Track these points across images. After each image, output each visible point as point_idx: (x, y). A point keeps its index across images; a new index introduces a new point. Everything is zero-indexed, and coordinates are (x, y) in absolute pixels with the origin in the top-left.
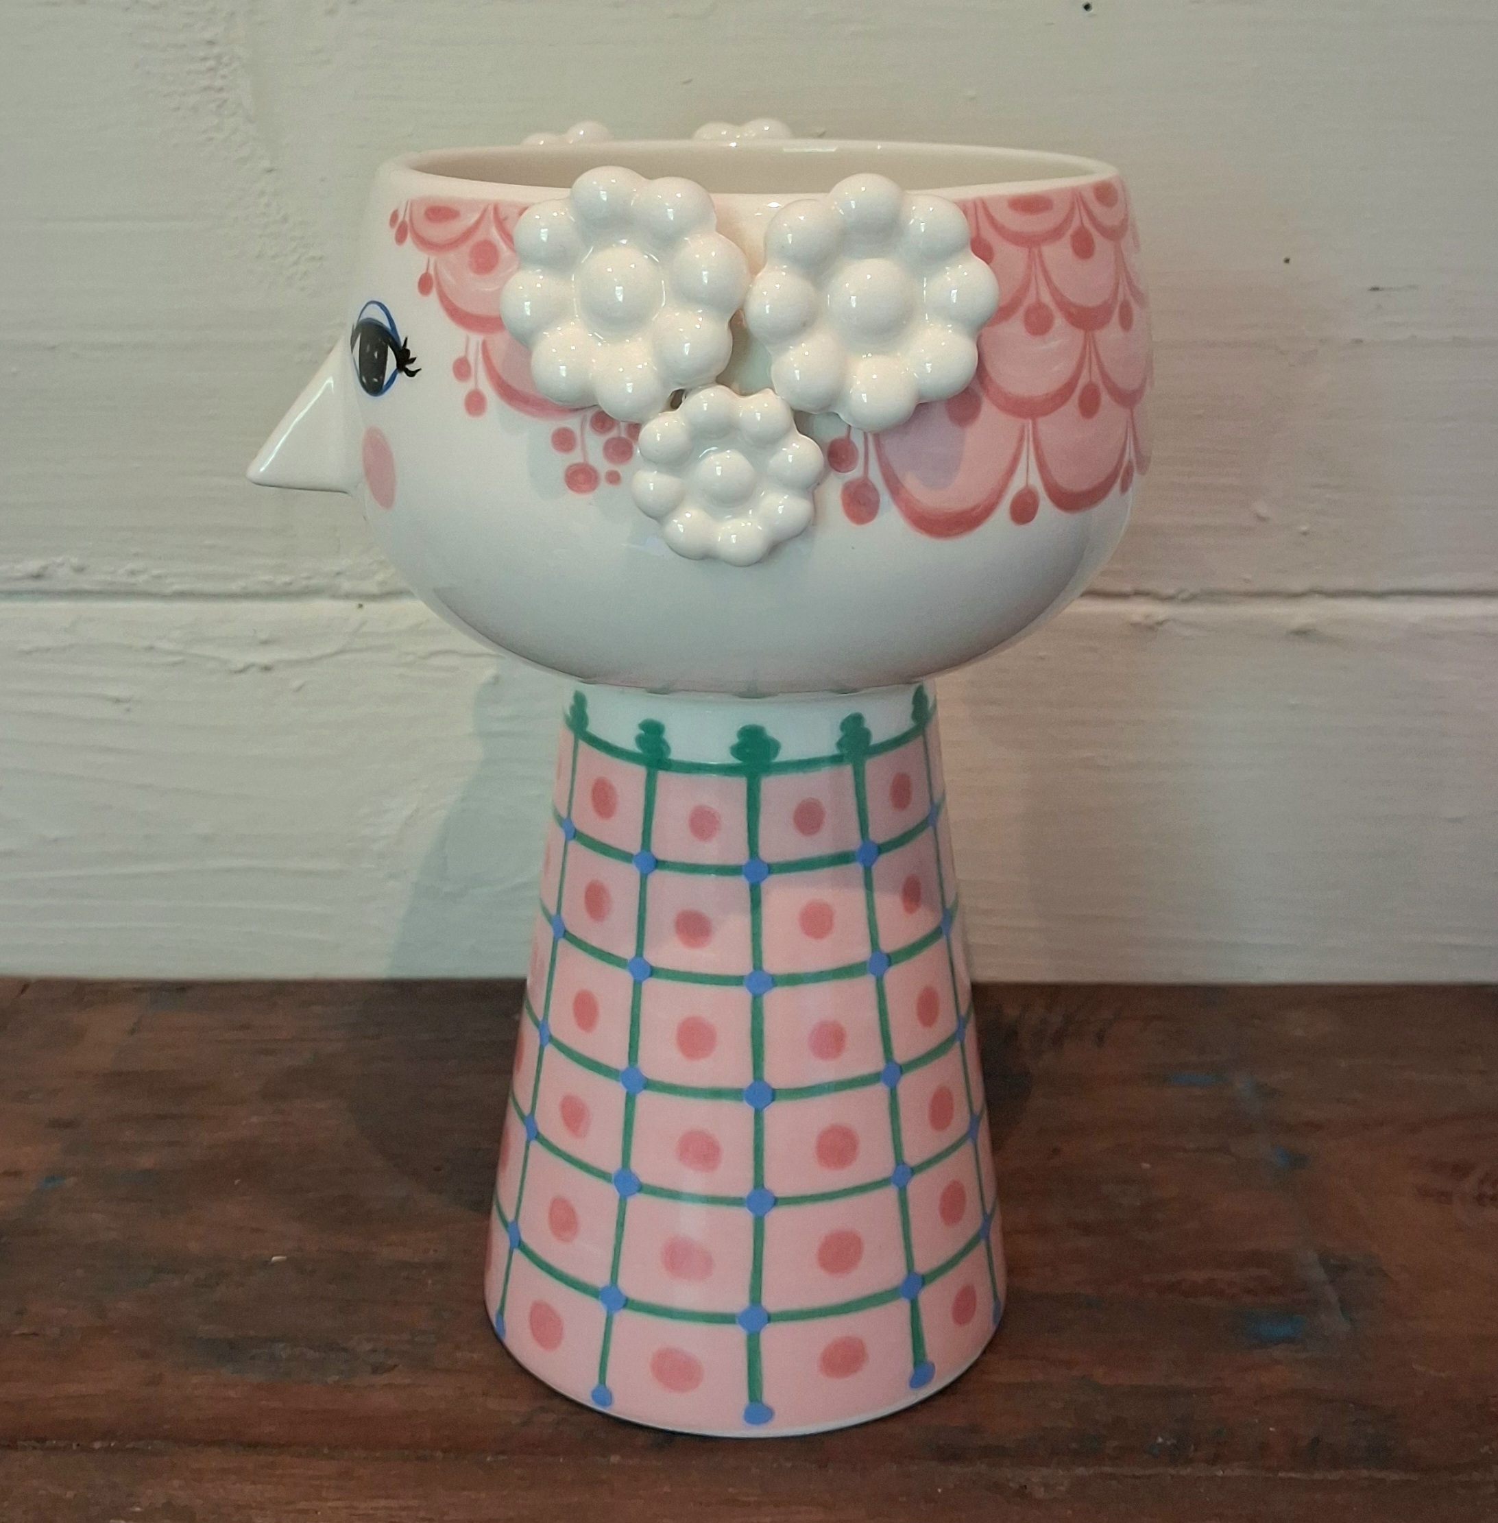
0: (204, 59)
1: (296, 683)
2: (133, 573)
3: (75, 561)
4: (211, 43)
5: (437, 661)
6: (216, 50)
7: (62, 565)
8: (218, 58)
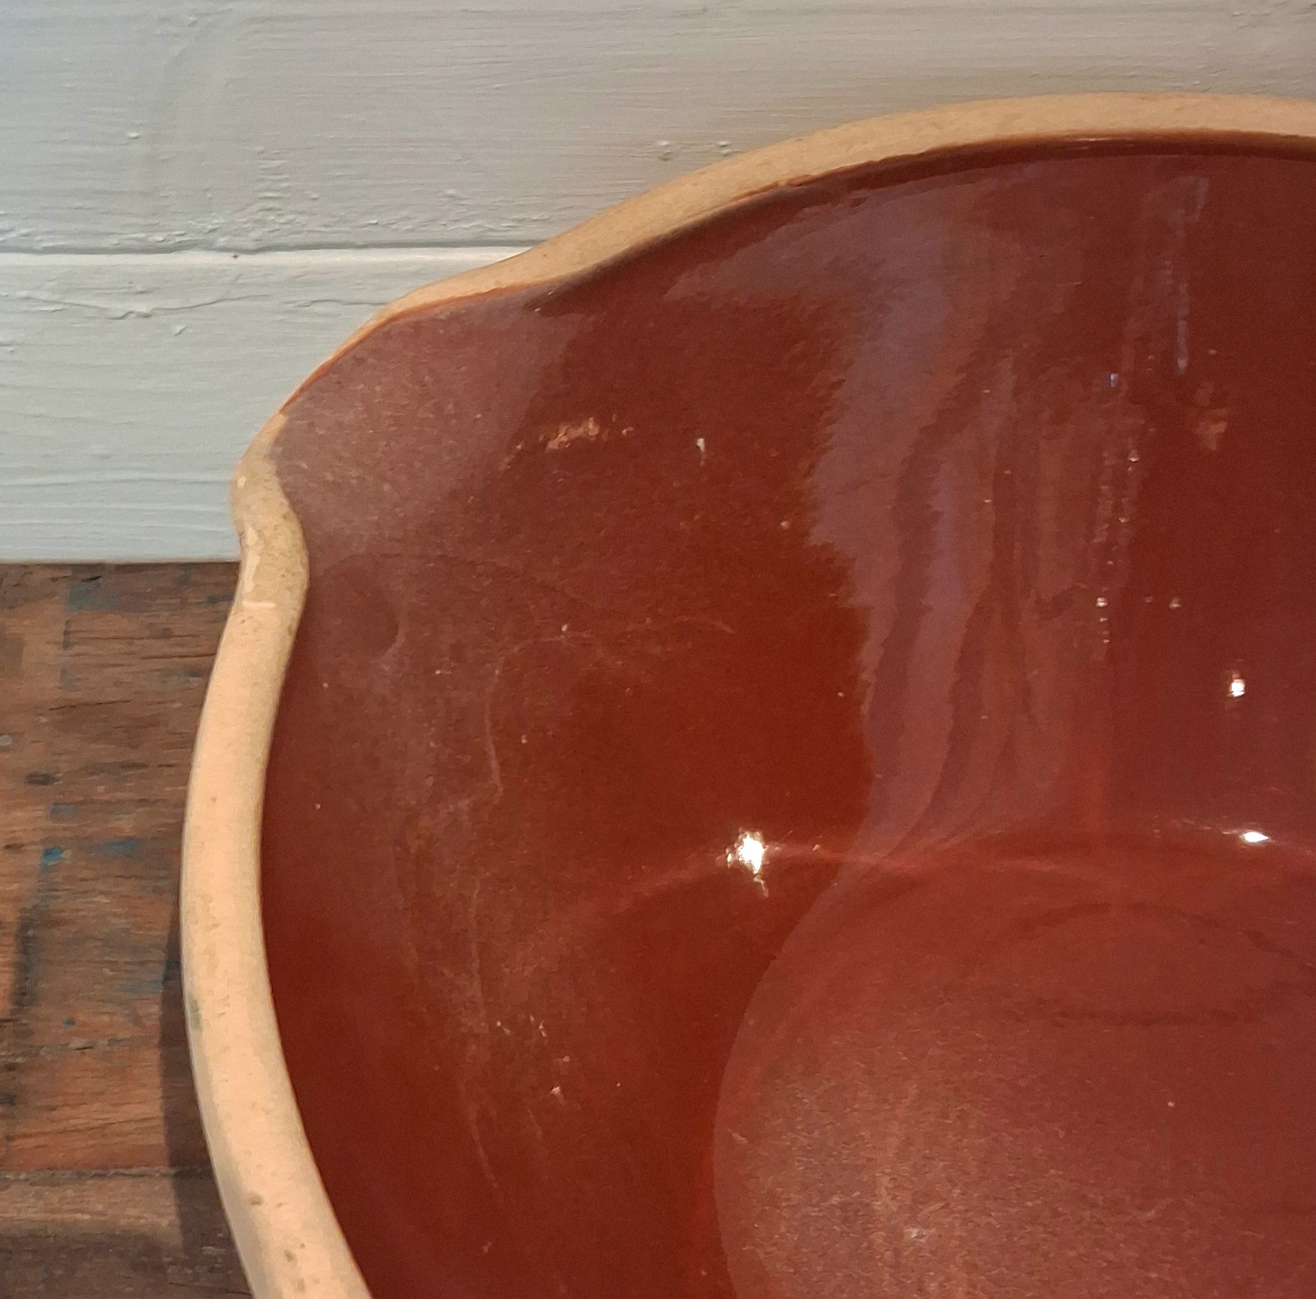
1: (179, 328)
5: (318, 308)
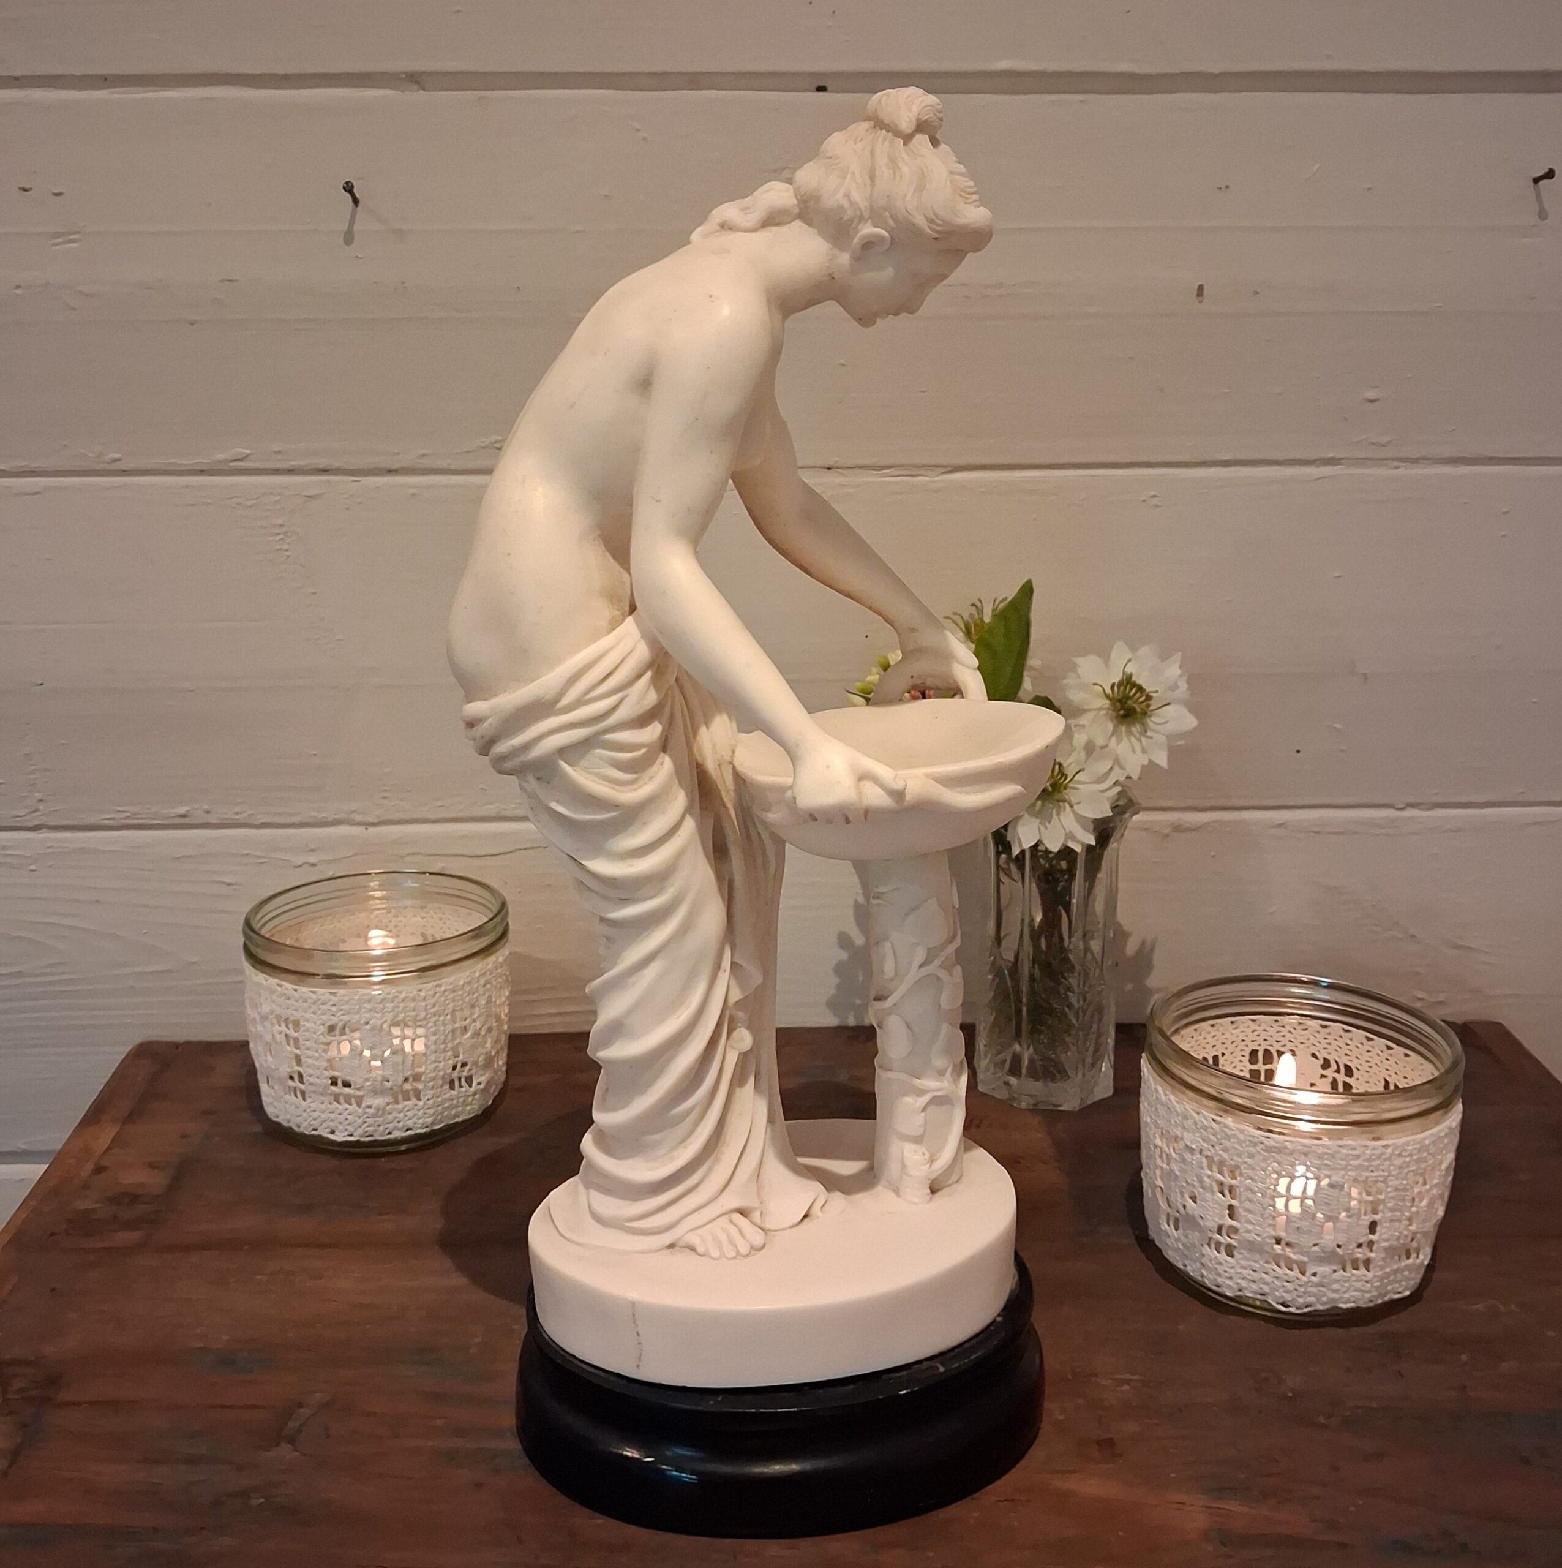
0: (278, 534)
2: (237, 813)
3: (206, 807)
4: (282, 526)
6: (284, 529)
7: (198, 809)
8: (286, 533)
